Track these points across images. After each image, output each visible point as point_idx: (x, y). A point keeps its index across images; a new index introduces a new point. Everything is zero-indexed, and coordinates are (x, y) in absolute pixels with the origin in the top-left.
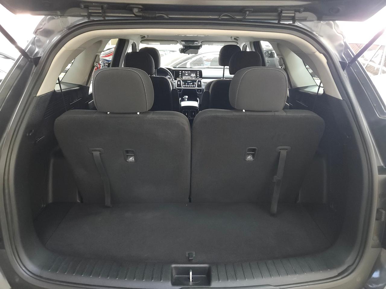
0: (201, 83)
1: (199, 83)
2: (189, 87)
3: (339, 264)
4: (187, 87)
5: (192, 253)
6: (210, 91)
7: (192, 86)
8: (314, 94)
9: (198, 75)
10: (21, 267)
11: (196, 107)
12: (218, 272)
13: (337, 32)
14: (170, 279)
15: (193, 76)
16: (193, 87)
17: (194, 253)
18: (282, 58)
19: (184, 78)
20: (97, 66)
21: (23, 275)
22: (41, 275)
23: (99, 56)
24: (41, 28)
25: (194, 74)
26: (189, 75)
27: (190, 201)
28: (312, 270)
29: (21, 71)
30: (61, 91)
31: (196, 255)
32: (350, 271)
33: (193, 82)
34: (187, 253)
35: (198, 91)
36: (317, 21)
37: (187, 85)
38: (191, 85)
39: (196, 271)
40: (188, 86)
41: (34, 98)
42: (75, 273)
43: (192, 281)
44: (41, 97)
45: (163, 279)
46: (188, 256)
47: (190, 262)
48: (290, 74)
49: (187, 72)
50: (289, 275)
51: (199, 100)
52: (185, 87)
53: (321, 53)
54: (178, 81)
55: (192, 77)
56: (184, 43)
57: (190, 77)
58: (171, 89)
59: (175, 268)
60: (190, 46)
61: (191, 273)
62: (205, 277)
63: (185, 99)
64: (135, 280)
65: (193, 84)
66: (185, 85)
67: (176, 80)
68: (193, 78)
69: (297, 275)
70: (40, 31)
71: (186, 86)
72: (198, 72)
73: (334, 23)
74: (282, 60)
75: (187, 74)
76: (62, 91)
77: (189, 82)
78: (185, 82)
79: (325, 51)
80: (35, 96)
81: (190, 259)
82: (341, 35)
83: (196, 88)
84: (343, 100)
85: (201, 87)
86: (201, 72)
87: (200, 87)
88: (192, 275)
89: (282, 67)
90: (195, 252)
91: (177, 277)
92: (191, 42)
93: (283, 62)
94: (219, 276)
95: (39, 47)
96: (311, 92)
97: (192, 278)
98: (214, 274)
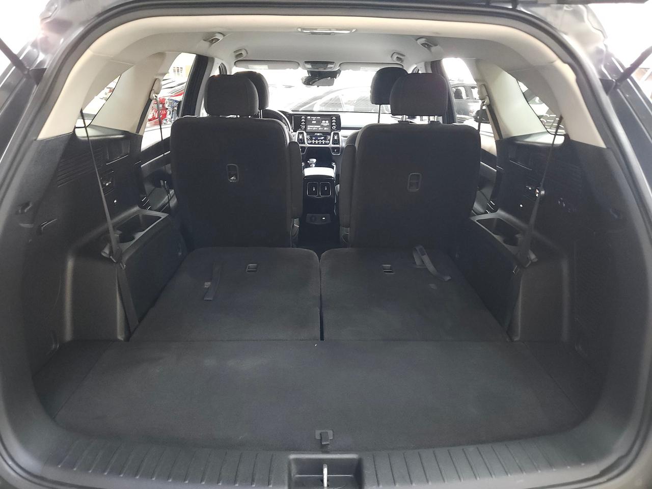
0: (338, 137)
1: (336, 138)
2: (318, 144)
3: (602, 453)
4: (315, 144)
5: (327, 432)
6: (356, 145)
7: (323, 142)
8: (545, 145)
9: (334, 124)
10: (5, 461)
11: (331, 177)
12: (375, 468)
13: (593, 27)
14: (286, 482)
15: (326, 125)
16: (325, 144)
17: (330, 433)
18: (484, 85)
19: (309, 128)
20: (156, 99)
21: (9, 474)
22: (44, 476)
23: (160, 81)
24: (50, 17)
25: (327, 122)
26: (319, 123)
27: (322, 338)
28: (551, 465)
29: (10, 95)
30: (87, 139)
31: (333, 437)
32: (621, 468)
33: (326, 135)
34: (318, 432)
35: (334, 151)
36: (556, 5)
37: (315, 140)
38: (322, 140)
39: (335, 467)
40: (317, 142)
41: (32, 142)
42: (108, 470)
43: (328, 486)
44: (47, 142)
45: (272, 482)
46: (320, 438)
47: (324, 449)
48: (498, 114)
49: (314, 118)
50: (509, 475)
51: (335, 166)
52: (311, 143)
53: (564, 62)
54: (299, 133)
55: (322, 126)
56: (309, 66)
57: (319, 126)
58: (288, 142)
59: (297, 461)
60: (319, 73)
61: (325, 471)
62: (351, 477)
63: (311, 164)
64: (220, 484)
65: (325, 139)
66: (312, 139)
67: (295, 131)
68: (325, 129)
69: (524, 473)
70: (47, 23)
71: (313, 141)
72: (334, 118)
73: (586, 7)
74: (484, 89)
75: (315, 122)
76: (90, 138)
77: (318, 134)
78: (312, 134)
79: (573, 60)
80: (35, 140)
81: (323, 443)
82: (600, 32)
83: (331, 145)
84: (608, 148)
85: (339, 144)
86: (338, 119)
87: (337, 144)
88: (328, 474)
89: (484, 102)
90: (332, 432)
91: (300, 477)
92: (321, 65)
93: (485, 94)
94: (379, 476)
95: (45, 51)
96: (539, 143)
97: (328, 480)
98: (368, 472)
